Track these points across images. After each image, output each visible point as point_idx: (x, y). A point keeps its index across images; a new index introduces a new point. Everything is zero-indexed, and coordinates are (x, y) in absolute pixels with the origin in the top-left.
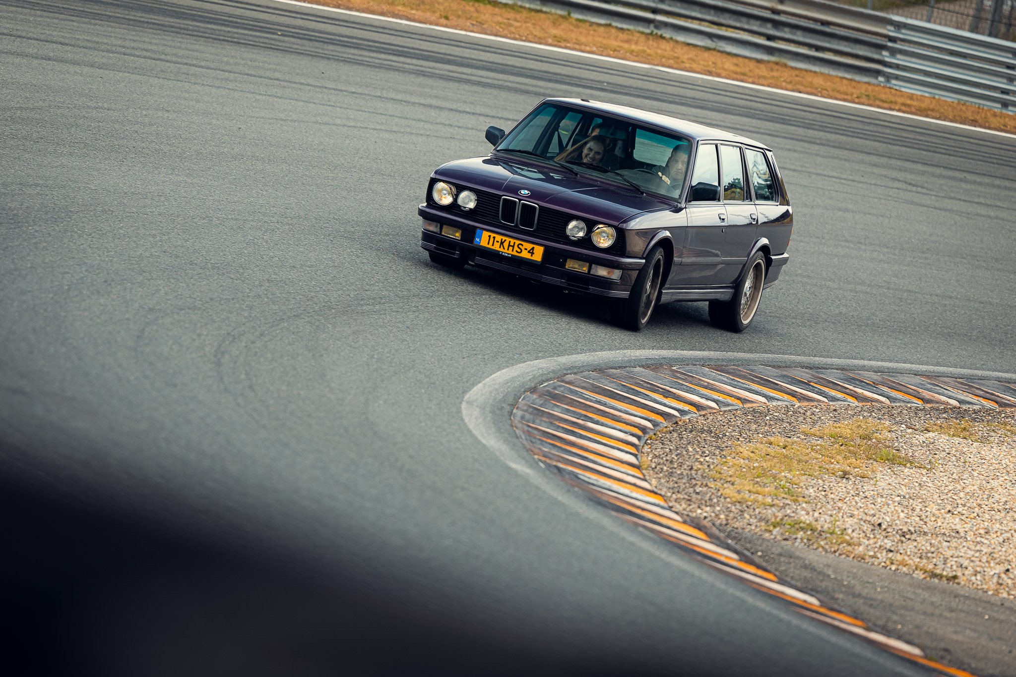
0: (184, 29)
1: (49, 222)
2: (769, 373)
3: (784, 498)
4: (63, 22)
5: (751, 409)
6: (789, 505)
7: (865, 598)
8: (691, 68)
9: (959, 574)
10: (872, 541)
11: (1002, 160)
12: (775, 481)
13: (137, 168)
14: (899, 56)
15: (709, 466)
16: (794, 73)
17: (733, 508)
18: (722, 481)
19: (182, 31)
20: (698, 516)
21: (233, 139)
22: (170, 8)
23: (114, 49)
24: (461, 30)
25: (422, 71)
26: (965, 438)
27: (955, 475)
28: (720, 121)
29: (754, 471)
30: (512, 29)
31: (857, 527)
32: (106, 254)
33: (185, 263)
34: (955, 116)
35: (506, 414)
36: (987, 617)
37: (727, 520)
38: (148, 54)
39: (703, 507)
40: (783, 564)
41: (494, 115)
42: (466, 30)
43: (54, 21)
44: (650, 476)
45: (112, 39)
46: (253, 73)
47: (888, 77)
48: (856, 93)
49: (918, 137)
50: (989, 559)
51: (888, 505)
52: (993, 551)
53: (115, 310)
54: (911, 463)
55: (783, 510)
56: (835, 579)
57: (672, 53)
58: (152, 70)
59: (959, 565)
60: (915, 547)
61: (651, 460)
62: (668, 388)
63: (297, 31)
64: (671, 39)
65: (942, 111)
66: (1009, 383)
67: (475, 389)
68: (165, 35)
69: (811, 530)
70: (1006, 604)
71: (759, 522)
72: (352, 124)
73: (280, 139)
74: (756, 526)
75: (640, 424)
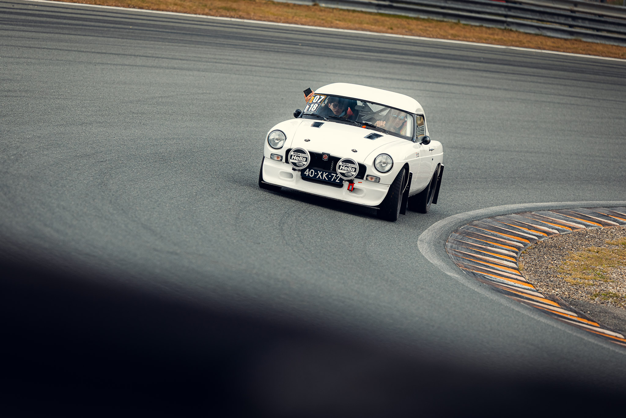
0: (248, 46)
1: (182, 159)
2: (586, 212)
3: (599, 280)
4: (181, 48)
5: (577, 233)
6: (603, 284)
8: (529, 46)
12: (594, 271)
13: (228, 125)
15: (556, 266)
16: (586, 45)
17: (572, 288)
18: (564, 274)
20: (553, 294)
21: (279, 105)
22: (239, 36)
23: (210, 60)
24: (401, 35)
25: (380, 59)
28: (548, 74)
29: (582, 267)
30: (428, 32)
32: (215, 174)
35: (442, 245)
37: (569, 295)
39: (555, 289)
40: (602, 317)
41: (422, 80)
42: (403, 35)
43: (176, 47)
44: (524, 274)
46: (287, 68)
48: (621, 53)
55: (600, 287)
57: (517, 39)
61: (524, 265)
62: (530, 224)
63: (310, 42)
64: (517, 31)
67: (424, 233)
68: (237, 50)
69: (616, 297)
71: (586, 294)
74: (586, 297)
75: (517, 245)
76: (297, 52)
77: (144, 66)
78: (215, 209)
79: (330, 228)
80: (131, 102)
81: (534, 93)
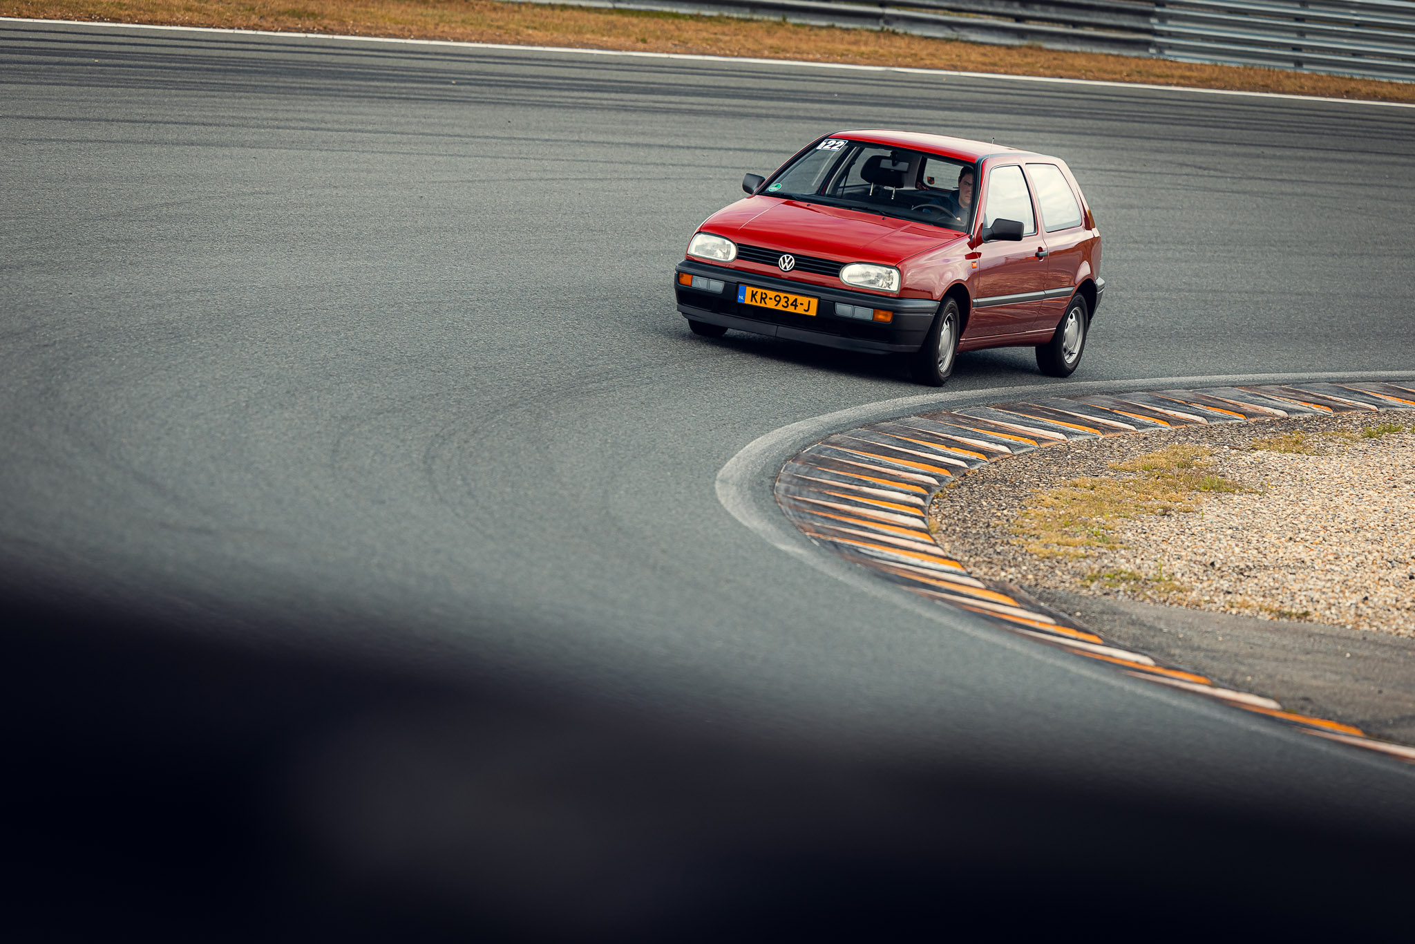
0: (344, 90)
1: (215, 332)
3: (1098, 547)
4: (203, 99)
5: (1049, 449)
6: (1105, 553)
7: (1207, 650)
8: (932, 64)
9: (1310, 609)
10: (1205, 584)
11: (1303, 127)
12: (1086, 528)
14: (1170, 22)
15: (1008, 520)
16: (1051, 56)
17: (1042, 565)
18: (1025, 536)
19: (341, 93)
20: (1002, 579)
21: (415, 210)
22: (324, 68)
23: (265, 123)
24: (663, 52)
25: (623, 106)
26: (1299, 452)
27: (1292, 496)
28: (974, 122)
29: (1061, 521)
30: (721, 44)
31: (1186, 569)
32: (285, 360)
33: (377, 360)
34: (1242, 83)
35: (767, 488)
36: (1348, 655)
37: (1036, 580)
38: (306, 124)
39: (1007, 568)
40: (1106, 623)
41: (712, 146)
42: (668, 52)
43: (193, 99)
44: (941, 540)
45: (262, 112)
46: (428, 131)
47: (1160, 48)
48: (1126, 70)
49: (1203, 113)
50: (1343, 589)
51: (1220, 540)
52: (1346, 578)
53: (304, 424)
54: (1240, 489)
55: (1099, 560)
56: (1169, 632)
57: (908, 50)
58: (312, 142)
59: (1310, 599)
60: (1257, 584)
61: (941, 522)
62: (950, 436)
63: (473, 77)
64: (906, 34)
65: (1227, 79)
66: (1342, 383)
67: (728, 463)
68: (322, 100)
69: (1135, 579)
70: (1368, 638)
71: (1073, 577)
72: (550, 176)
73: (469, 204)
74: (1071, 582)
75: (923, 482)
76: (448, 98)
77: (127, 142)
78: (287, 435)
79: (531, 462)
80: (103, 218)
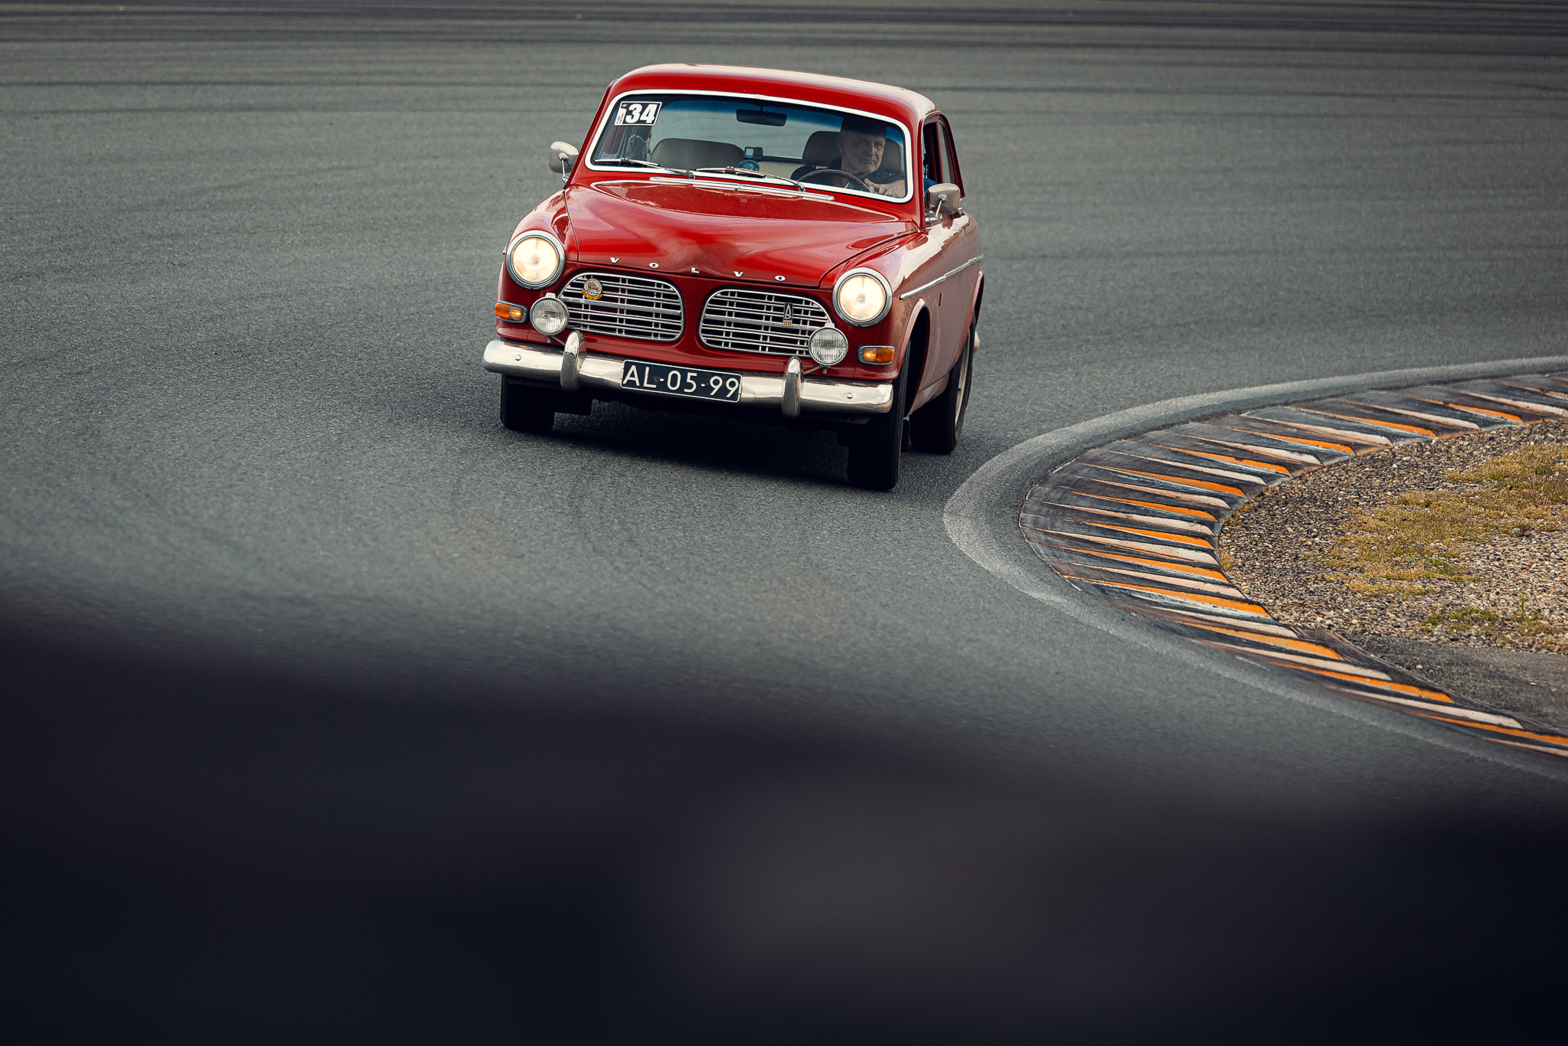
0: (439, 33)
2: (1384, 400)
3: (1439, 579)
5: (1369, 456)
6: (1450, 588)
12: (1422, 555)
13: (406, 248)
15: (1321, 550)
17: (1368, 606)
18: (1344, 570)
20: (1318, 626)
22: (412, 7)
23: (341, 79)
29: (1389, 548)
31: (1554, 604)
32: (384, 381)
35: (1009, 522)
37: (1361, 625)
40: (1455, 677)
44: (1236, 579)
55: (1441, 597)
61: (1235, 556)
62: (1239, 445)
63: (604, 9)
67: (958, 492)
69: (1489, 620)
71: (1410, 620)
74: (1408, 626)
75: (1209, 504)
77: (166, 109)
80: (142, 208)
81: (1219, 93)
